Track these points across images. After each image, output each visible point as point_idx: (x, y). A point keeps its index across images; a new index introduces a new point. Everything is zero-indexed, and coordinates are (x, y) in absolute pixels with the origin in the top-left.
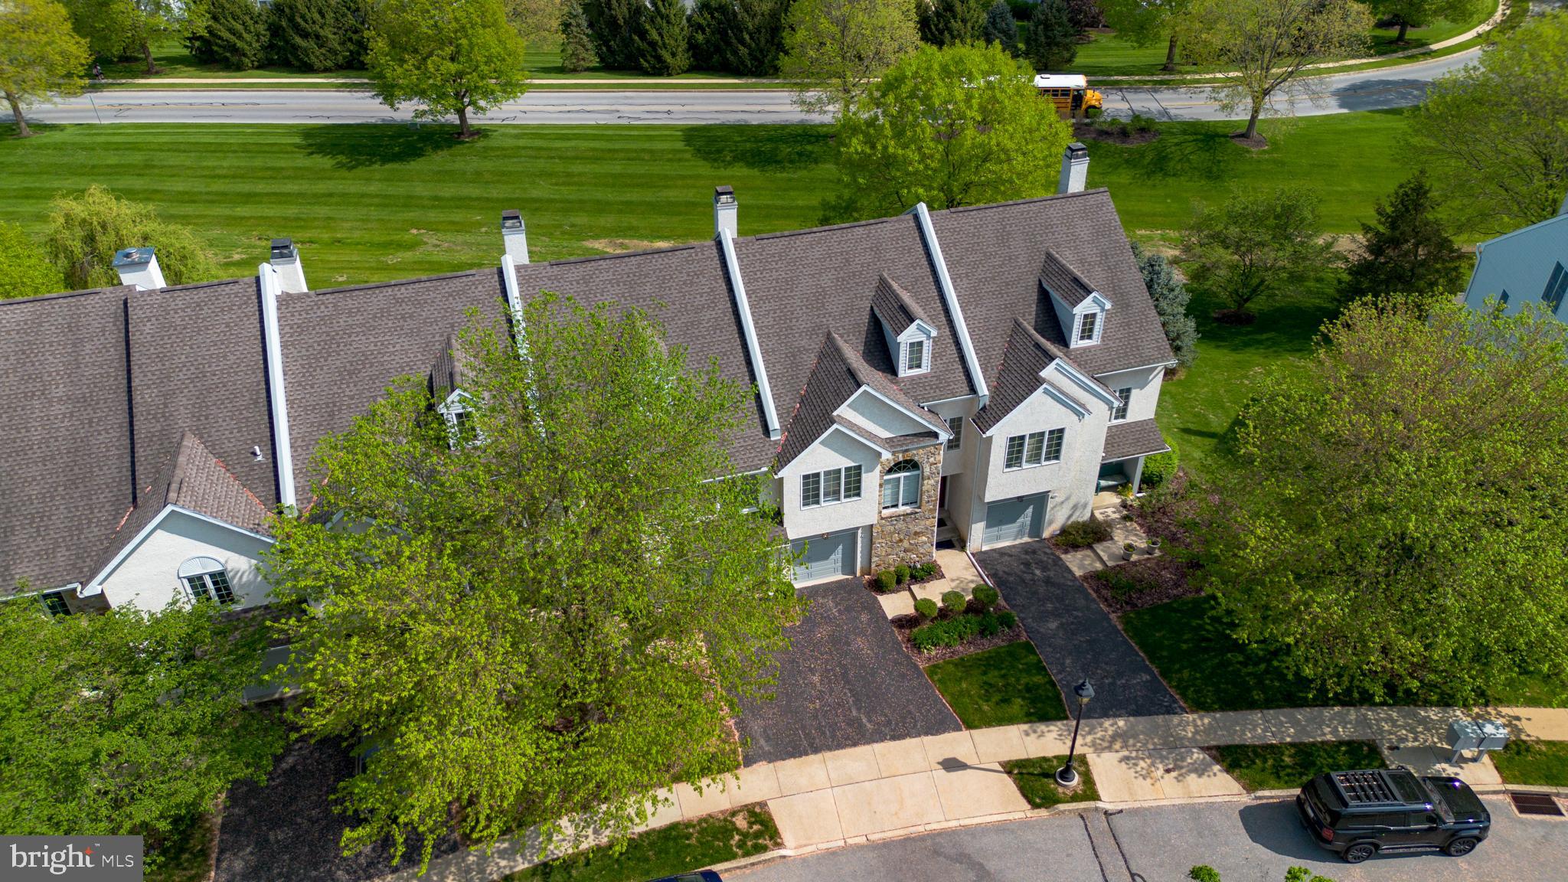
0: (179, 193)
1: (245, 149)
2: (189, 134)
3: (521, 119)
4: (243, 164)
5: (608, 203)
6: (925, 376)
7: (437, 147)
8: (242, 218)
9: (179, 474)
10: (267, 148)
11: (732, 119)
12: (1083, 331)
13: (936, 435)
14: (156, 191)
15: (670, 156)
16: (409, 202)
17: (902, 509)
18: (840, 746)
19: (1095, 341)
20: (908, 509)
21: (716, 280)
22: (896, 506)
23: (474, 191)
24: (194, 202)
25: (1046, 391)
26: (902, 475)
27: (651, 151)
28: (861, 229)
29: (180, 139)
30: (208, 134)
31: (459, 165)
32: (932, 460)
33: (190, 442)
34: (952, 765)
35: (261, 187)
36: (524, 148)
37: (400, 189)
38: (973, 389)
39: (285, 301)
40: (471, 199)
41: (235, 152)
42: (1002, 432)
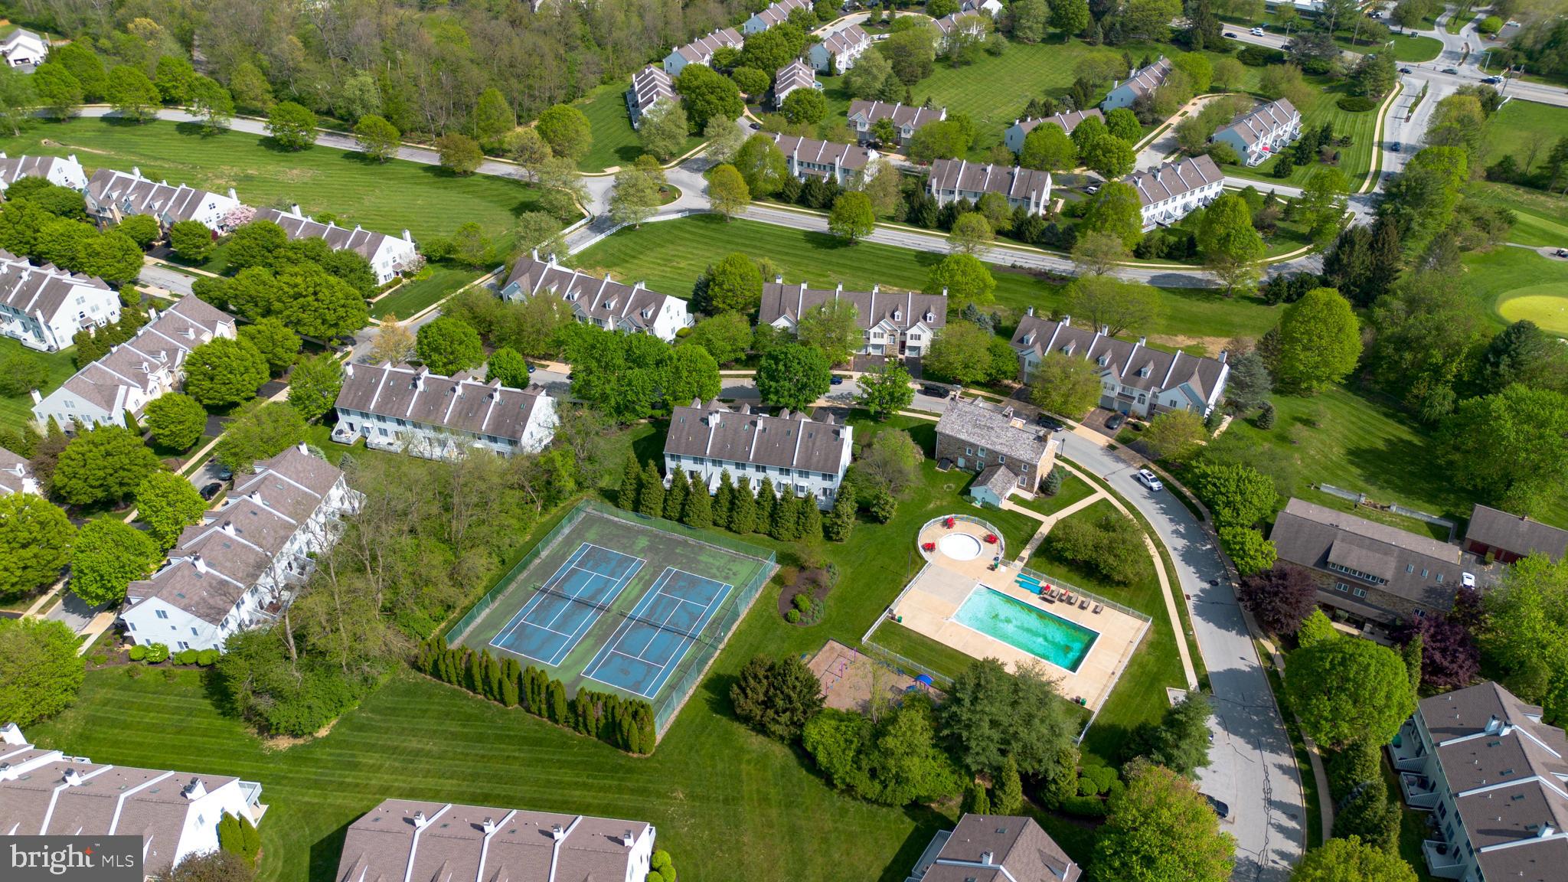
6: (899, 321)
7: (844, 245)
8: (784, 260)
12: (930, 319)
13: (898, 331)
14: (762, 247)
16: (830, 263)
19: (932, 321)
22: (891, 343)
24: (772, 252)
25: (917, 327)
26: (892, 337)
31: (847, 253)
32: (897, 335)
35: (791, 251)
36: (867, 251)
37: (828, 258)
38: (907, 325)
40: (847, 265)
41: (785, 238)
42: (909, 333)
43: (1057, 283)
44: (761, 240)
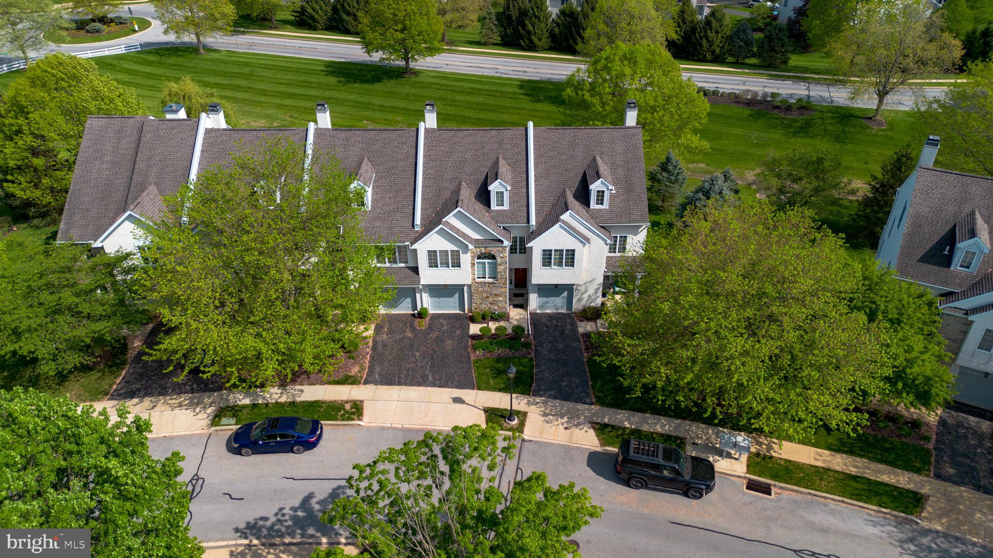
0: (261, 90)
1: (298, 71)
2: (275, 60)
3: (444, 68)
4: (294, 78)
5: (470, 118)
6: (505, 211)
7: (390, 78)
8: (285, 106)
9: (140, 199)
10: (308, 71)
11: (546, 77)
12: (597, 200)
13: (502, 242)
14: (250, 88)
15: (511, 96)
16: (368, 106)
17: (487, 280)
18: (411, 385)
19: (606, 206)
20: (491, 280)
21: (411, 147)
22: (485, 278)
23: (402, 104)
24: (266, 95)
25: (561, 227)
26: (487, 261)
27: (502, 92)
28: (495, 131)
29: (270, 63)
30: (284, 61)
31: (399, 89)
32: (501, 255)
33: (152, 189)
34: (458, 400)
35: (300, 91)
36: (435, 84)
37: (365, 99)
38: (528, 222)
39: (208, 131)
40: (399, 108)
41: (293, 72)
42: (538, 246)
43: (794, 115)
44: (247, 77)
